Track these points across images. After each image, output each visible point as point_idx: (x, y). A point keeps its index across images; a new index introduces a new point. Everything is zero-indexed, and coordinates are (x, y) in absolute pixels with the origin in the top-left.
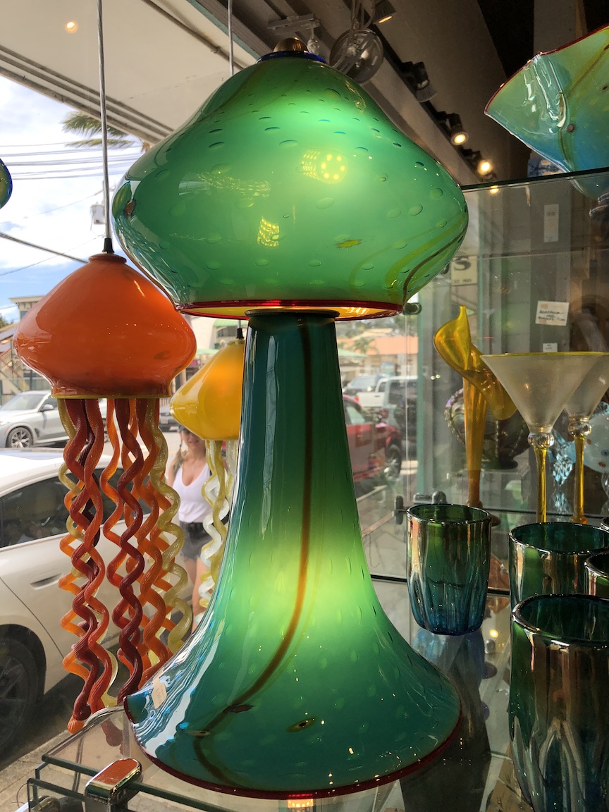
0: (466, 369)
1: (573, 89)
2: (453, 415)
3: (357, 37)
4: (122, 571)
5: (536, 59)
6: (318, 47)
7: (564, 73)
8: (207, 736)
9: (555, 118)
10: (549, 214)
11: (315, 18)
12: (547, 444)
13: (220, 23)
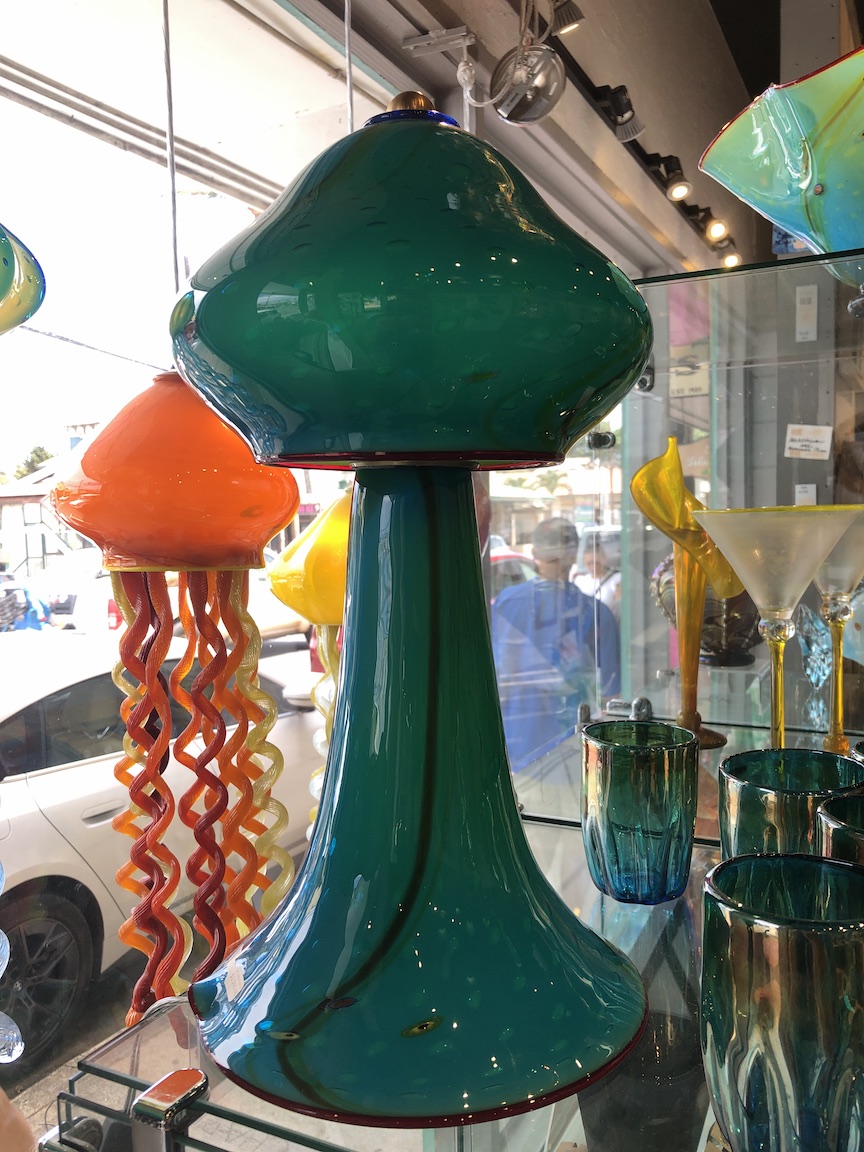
0: (677, 526)
1: (820, 135)
2: (661, 590)
3: (529, 56)
4: (199, 807)
5: (768, 94)
6: (474, 72)
7: (807, 113)
8: (296, 1040)
9: (796, 175)
10: (802, 302)
11: (469, 32)
12: (784, 636)
13: (335, 42)
